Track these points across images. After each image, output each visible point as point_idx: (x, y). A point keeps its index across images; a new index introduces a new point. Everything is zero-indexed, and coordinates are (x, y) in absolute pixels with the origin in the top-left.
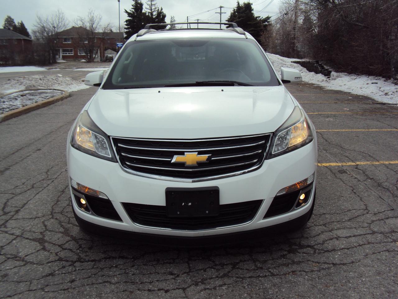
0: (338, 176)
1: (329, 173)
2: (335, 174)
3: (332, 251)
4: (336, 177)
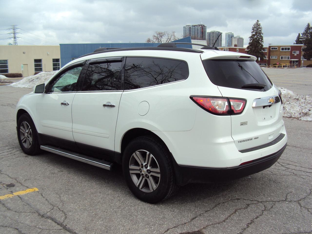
0: (14, 180)
1: (23, 182)
2: (17, 182)
3: (10, 148)
4: (16, 179)
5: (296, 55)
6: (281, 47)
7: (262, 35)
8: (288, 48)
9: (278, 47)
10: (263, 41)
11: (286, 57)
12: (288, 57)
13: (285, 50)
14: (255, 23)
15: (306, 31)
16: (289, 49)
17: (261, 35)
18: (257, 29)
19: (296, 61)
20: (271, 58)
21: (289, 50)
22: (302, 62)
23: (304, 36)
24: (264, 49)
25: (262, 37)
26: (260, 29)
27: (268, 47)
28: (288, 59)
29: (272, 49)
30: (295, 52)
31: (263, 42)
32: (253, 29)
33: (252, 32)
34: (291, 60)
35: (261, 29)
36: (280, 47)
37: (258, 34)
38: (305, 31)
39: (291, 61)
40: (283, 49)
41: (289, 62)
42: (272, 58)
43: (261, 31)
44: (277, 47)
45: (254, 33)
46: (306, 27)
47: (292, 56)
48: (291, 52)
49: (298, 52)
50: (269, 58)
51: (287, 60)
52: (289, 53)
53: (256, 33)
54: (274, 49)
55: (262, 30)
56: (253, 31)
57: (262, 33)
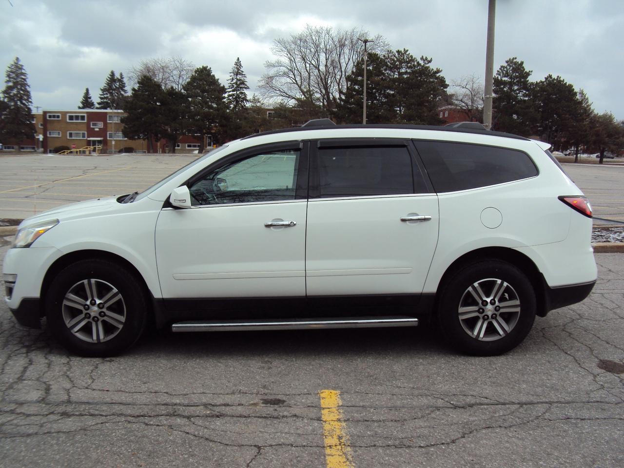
5: (97, 129)
6: (68, 115)
7: (27, 87)
8: (81, 116)
9: (62, 115)
10: (30, 100)
11: (80, 135)
12: (84, 134)
13: (76, 120)
14: (13, 63)
15: (108, 84)
16: (83, 118)
17: (26, 89)
18: (17, 76)
19: (99, 142)
20: (48, 135)
21: (84, 120)
22: (113, 143)
23: (107, 94)
24: (33, 117)
25: (28, 92)
26: (23, 77)
27: (40, 112)
28: (84, 136)
29: (50, 117)
30: (95, 125)
31: (31, 102)
32: (8, 76)
33: (8, 82)
34: (88, 139)
35: (25, 76)
36: (66, 113)
37: (19, 87)
38: (106, 85)
39: (90, 141)
40: (71, 118)
41: (85, 143)
42: (50, 134)
43: (24, 79)
44: (60, 115)
45: (11, 84)
46: (109, 78)
47: (91, 133)
48: (88, 124)
49: (100, 125)
50: (45, 135)
51: (81, 138)
52: (85, 126)
53: (16, 84)
54: (54, 116)
55: (27, 78)
56: (7, 79)
57: (27, 84)
